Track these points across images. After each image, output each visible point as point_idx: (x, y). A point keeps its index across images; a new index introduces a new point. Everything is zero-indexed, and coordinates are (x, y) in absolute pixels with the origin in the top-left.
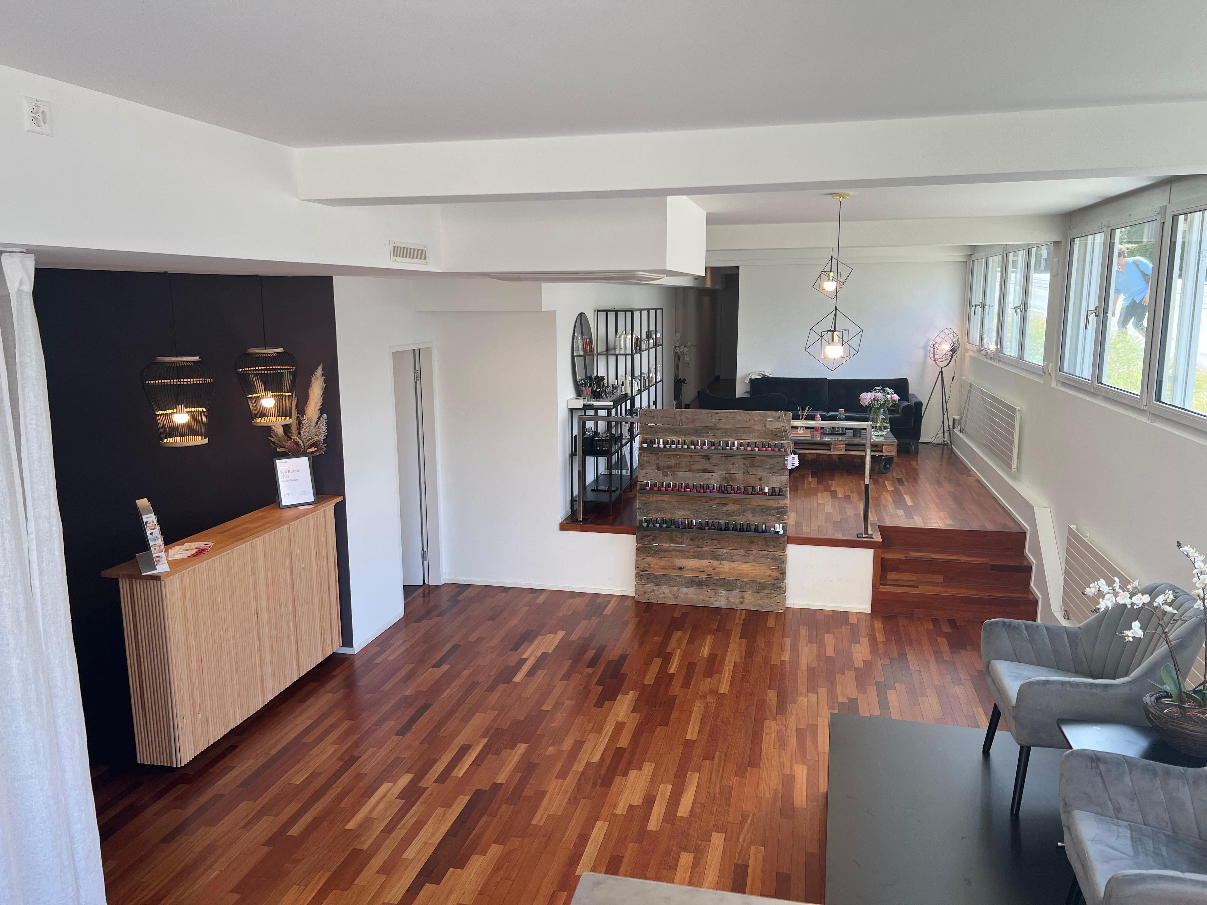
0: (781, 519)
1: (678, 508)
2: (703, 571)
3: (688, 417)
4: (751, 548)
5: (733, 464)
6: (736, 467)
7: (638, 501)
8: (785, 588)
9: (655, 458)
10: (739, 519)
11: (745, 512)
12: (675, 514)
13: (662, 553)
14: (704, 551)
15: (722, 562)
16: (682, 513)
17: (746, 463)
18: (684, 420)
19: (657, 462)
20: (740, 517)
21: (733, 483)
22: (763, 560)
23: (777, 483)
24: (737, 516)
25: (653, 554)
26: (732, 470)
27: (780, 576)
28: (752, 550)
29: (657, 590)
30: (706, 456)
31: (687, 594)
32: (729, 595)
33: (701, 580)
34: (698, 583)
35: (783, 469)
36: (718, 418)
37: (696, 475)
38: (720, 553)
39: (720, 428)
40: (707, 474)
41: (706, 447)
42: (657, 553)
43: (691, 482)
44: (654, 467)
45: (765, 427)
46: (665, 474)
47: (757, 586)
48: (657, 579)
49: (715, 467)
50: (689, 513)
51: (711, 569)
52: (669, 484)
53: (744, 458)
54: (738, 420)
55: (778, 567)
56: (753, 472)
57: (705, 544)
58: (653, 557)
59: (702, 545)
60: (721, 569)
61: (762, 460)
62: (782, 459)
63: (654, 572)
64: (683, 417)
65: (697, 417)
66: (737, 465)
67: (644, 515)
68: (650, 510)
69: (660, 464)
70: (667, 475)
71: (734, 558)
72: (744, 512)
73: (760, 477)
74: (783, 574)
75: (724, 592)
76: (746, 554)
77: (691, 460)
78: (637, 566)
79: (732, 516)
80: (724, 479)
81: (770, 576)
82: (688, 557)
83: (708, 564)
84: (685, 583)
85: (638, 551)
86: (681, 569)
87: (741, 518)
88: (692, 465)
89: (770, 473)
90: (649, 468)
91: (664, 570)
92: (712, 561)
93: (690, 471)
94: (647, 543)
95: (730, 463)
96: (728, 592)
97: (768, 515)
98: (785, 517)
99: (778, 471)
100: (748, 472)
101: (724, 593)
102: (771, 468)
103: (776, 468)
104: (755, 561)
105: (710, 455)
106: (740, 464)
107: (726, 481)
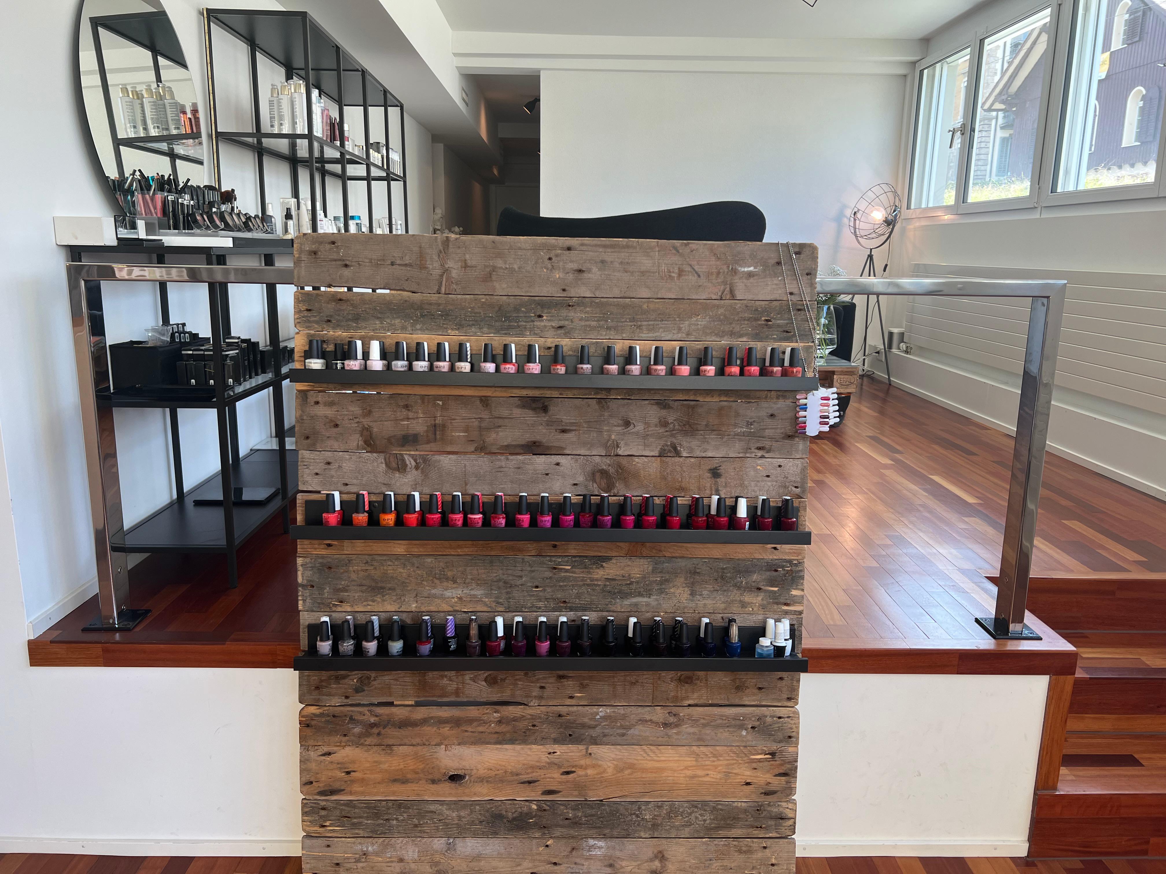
0: (782, 600)
1: (443, 578)
2: (530, 782)
3: (469, 263)
4: (687, 698)
5: (627, 423)
6: (637, 433)
7: (299, 561)
8: (795, 818)
9: (356, 409)
10: (648, 604)
11: (667, 581)
12: (435, 596)
13: (390, 731)
14: (533, 717)
15: (593, 749)
16: (459, 592)
17: (670, 420)
18: (454, 274)
19: (366, 422)
20: (652, 600)
21: (627, 486)
22: (724, 735)
23: (769, 483)
24: (640, 595)
25: (360, 736)
26: (622, 444)
27: (778, 783)
28: (689, 705)
29: (376, 854)
30: (534, 399)
31: (478, 858)
32: (618, 854)
33: (525, 809)
34: (514, 819)
35: (790, 437)
36: (575, 266)
37: (503, 464)
38: (586, 720)
39: (582, 301)
40: (541, 459)
41: (535, 368)
42: (375, 730)
43: (487, 490)
44: (356, 440)
45: (733, 297)
46: (394, 465)
47: (707, 817)
48: (377, 815)
49: (567, 436)
50: (479, 592)
51: (556, 775)
52: (410, 498)
53: (663, 405)
54: (643, 273)
55: (773, 754)
56: (691, 450)
57: (536, 692)
58: (358, 745)
59: (527, 696)
60: (590, 772)
61: (721, 409)
62: (788, 402)
63: (362, 793)
64: (450, 264)
65: (499, 263)
66: (640, 427)
67: (323, 606)
68: (344, 590)
69: (375, 430)
70: (401, 467)
71: (631, 732)
72: (661, 583)
73: (714, 463)
74: (785, 774)
75: (601, 843)
76: (672, 719)
77: (485, 415)
78: (307, 778)
79: (625, 595)
80: (598, 475)
81: (748, 784)
82: (479, 741)
83: (545, 758)
84: (472, 823)
85: (308, 731)
86: (455, 778)
87: (654, 603)
88: (488, 429)
89: (748, 449)
90: (336, 445)
91: (397, 787)
92: (559, 749)
93: (482, 449)
94: (336, 701)
95: (614, 421)
96: (612, 843)
97: (739, 588)
98: (794, 592)
99: (775, 444)
100: (675, 448)
101: (600, 848)
102: (750, 434)
103: (768, 432)
104: (699, 739)
105: (548, 393)
106: (647, 424)
107: (603, 484)
